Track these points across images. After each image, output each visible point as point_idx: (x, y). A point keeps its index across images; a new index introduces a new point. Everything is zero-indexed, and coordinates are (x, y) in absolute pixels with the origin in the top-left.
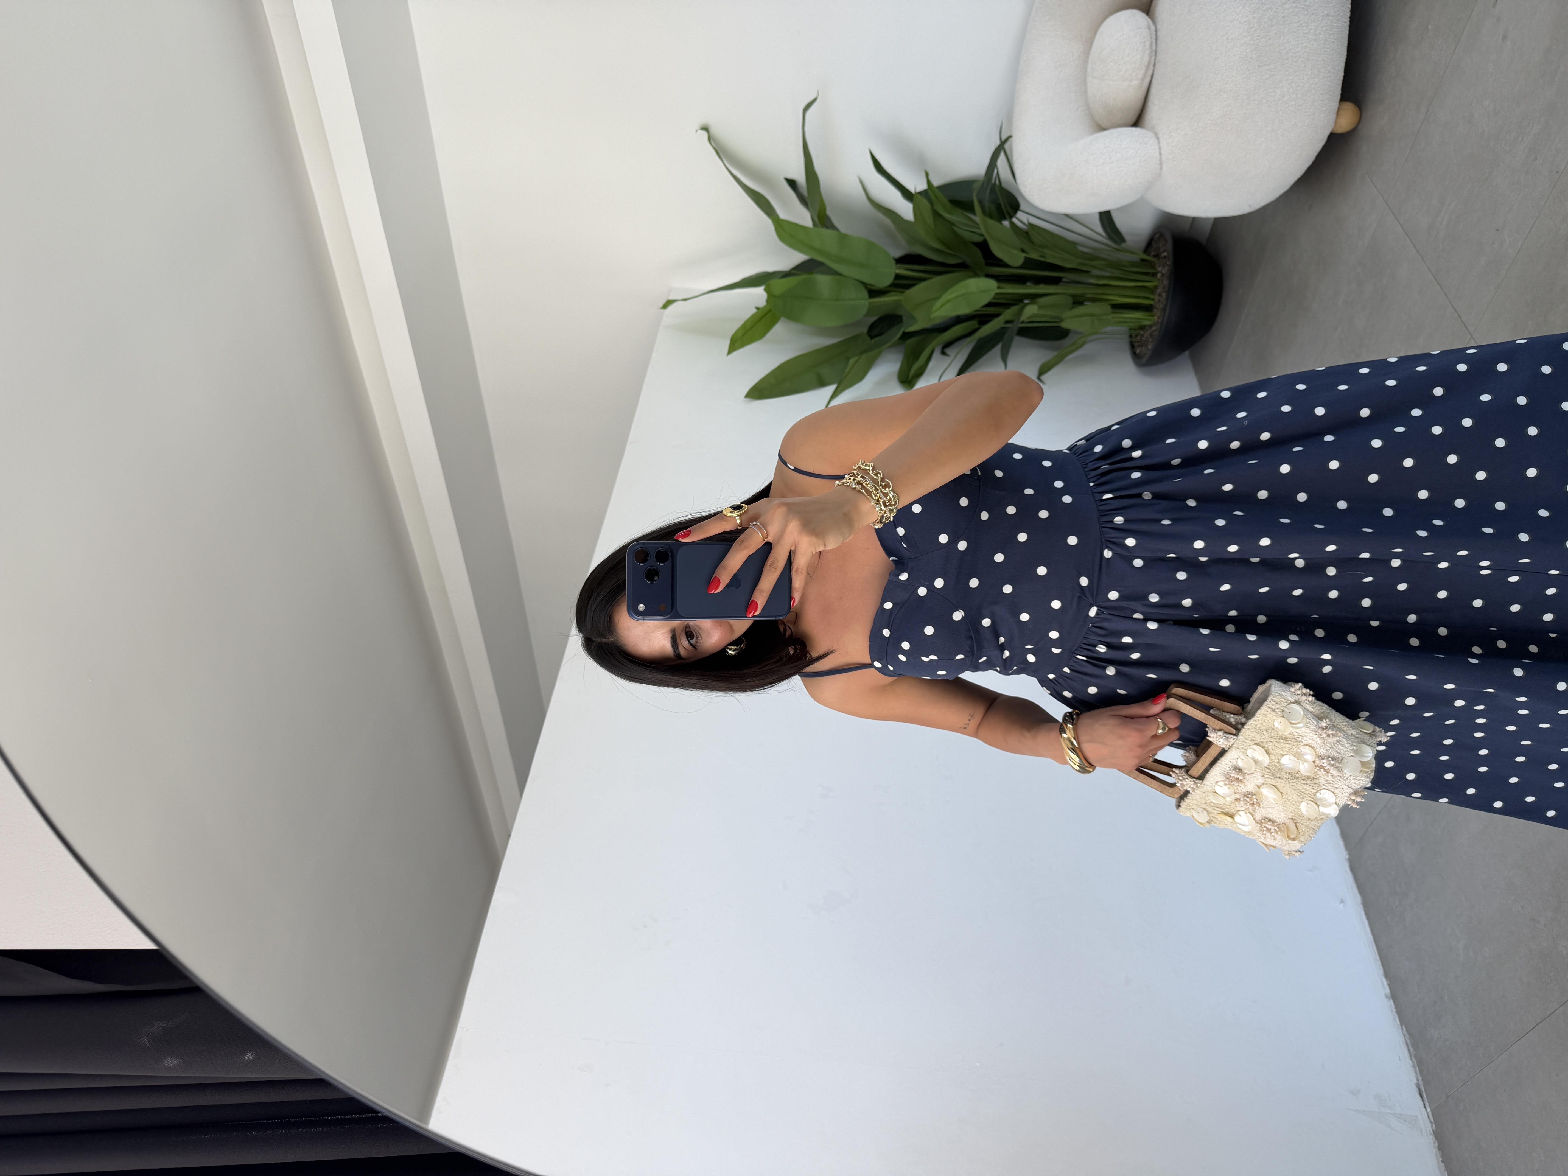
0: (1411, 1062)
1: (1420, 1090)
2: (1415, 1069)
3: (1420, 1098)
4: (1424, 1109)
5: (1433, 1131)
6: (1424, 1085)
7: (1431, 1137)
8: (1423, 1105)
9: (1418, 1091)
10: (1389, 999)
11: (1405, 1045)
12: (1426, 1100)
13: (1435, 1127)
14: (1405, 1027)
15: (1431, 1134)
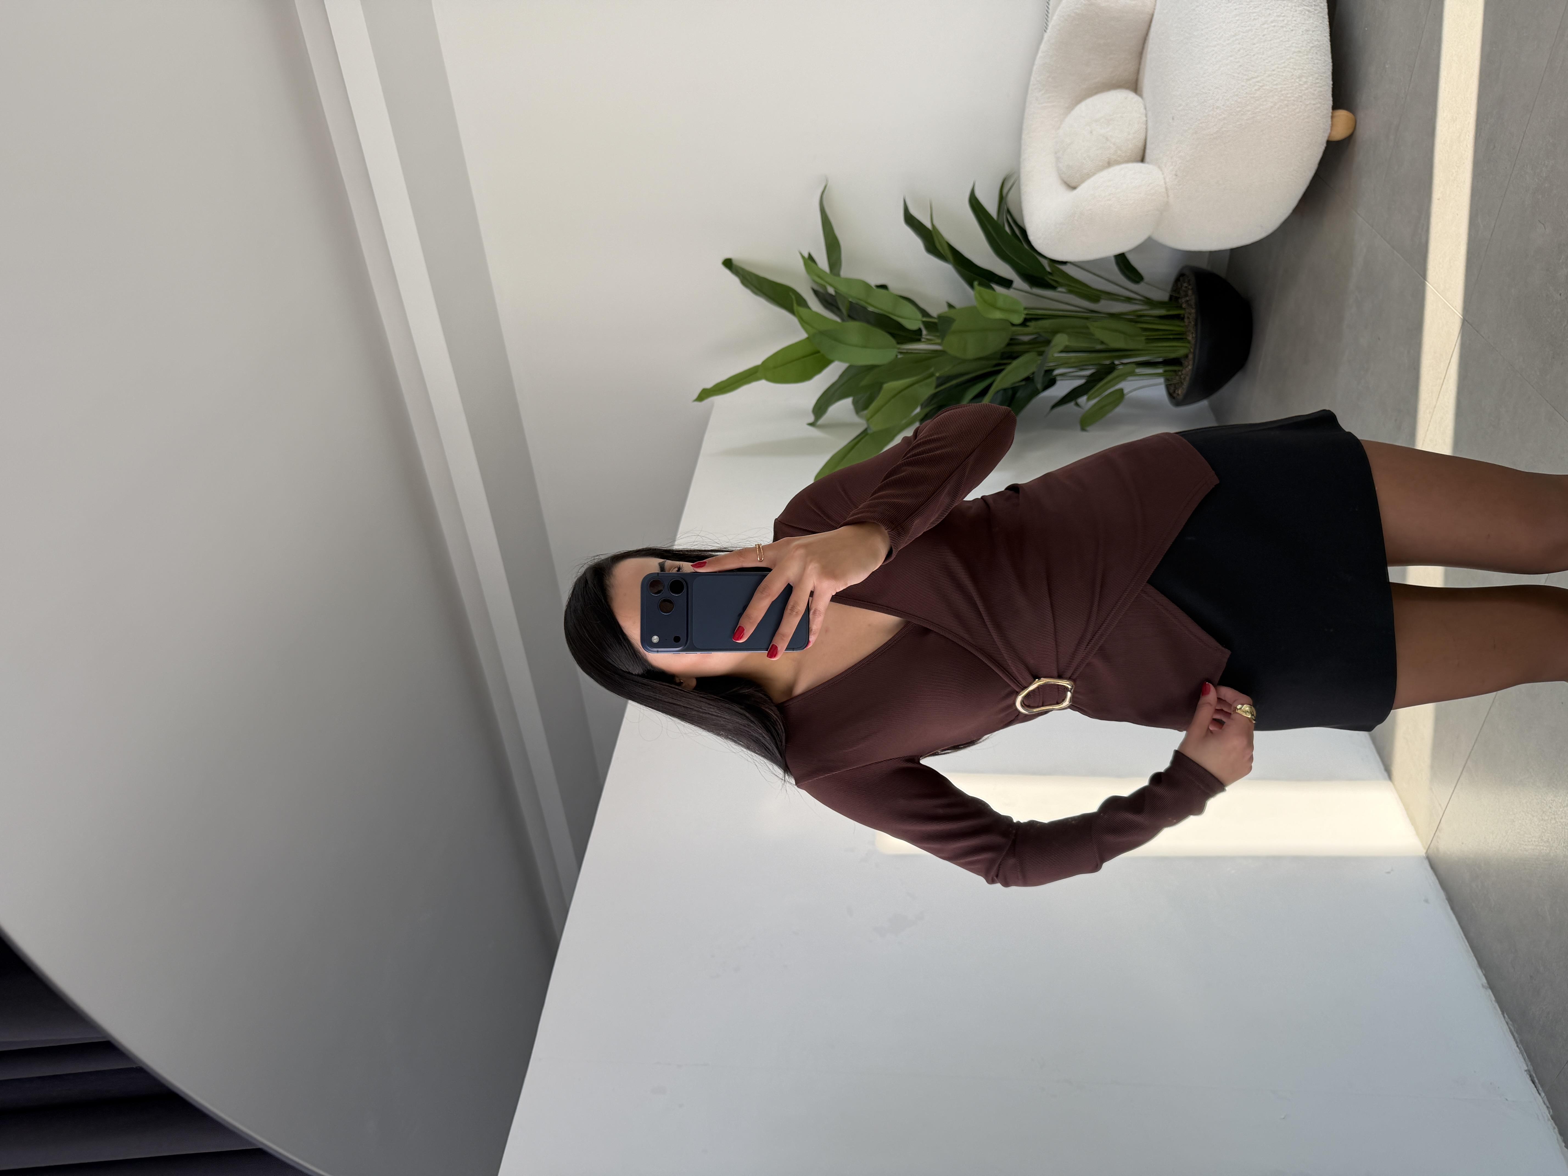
0: (1517, 1049)
1: (1531, 1076)
2: (1523, 1055)
3: (1533, 1085)
4: (1538, 1095)
5: (1551, 1116)
6: (1534, 1069)
7: (1549, 1123)
8: (1537, 1092)
9: (1530, 1078)
10: (1486, 989)
11: (1510, 1033)
12: (1539, 1086)
13: (1553, 1111)
14: (1507, 1014)
15: (1549, 1120)
